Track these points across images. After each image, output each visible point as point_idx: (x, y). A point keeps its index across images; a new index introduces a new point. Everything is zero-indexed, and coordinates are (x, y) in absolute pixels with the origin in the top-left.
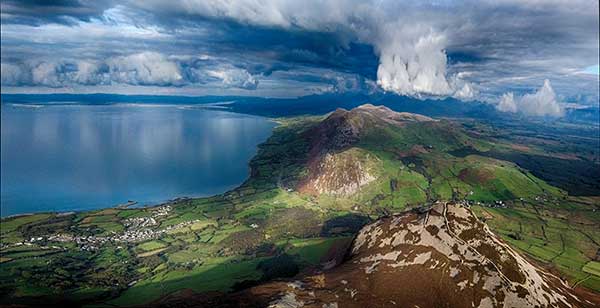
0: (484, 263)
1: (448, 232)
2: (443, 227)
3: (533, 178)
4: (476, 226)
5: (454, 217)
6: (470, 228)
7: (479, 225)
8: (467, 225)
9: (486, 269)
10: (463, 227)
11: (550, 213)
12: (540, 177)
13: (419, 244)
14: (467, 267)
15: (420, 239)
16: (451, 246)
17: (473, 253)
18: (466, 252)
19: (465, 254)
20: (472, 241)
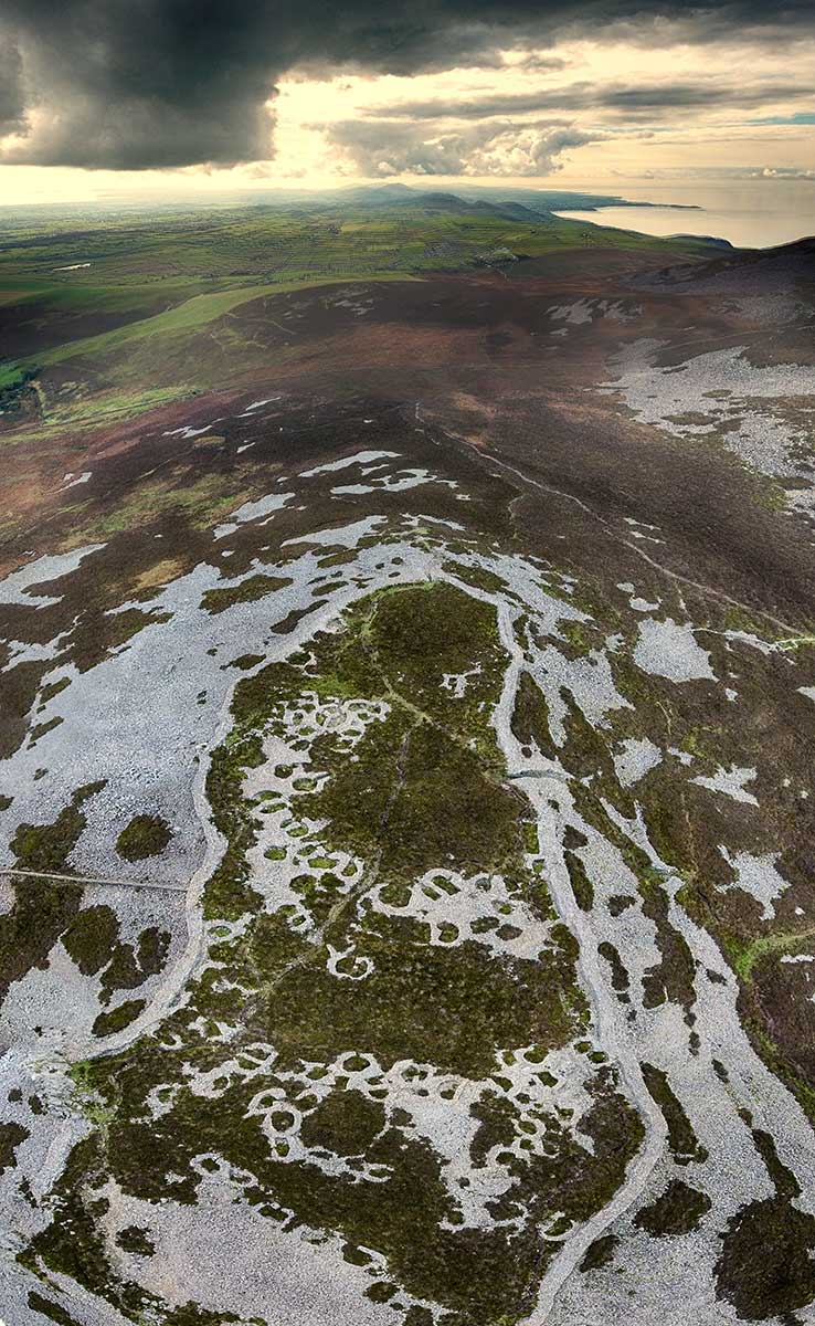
16: (690, 1019)
17: (578, 852)
18: (618, 905)
19: (633, 901)
20: (490, 937)
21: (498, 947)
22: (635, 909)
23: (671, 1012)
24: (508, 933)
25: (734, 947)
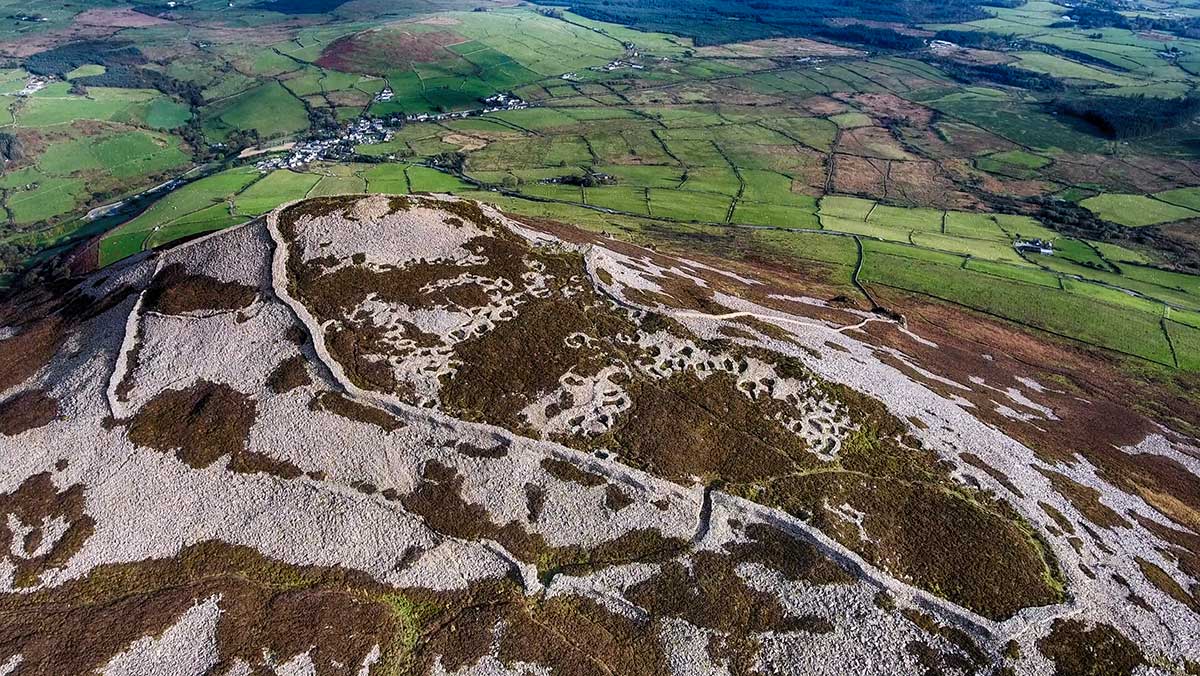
0: (719, 536)
1: (337, 402)
2: (283, 378)
3: (587, 22)
4: (537, 281)
5: (357, 281)
6: (499, 309)
7: (555, 265)
8: (472, 297)
9: (756, 576)
10: (447, 323)
11: (659, 95)
12: (604, 17)
13: (79, 565)
14: (584, 604)
15: (81, 528)
16: (390, 494)
17: (599, 491)
18: (535, 498)
19: (533, 517)
20: (554, 398)
21: (546, 401)
22: (522, 513)
23: (405, 479)
24: (552, 411)
25: (432, 606)
